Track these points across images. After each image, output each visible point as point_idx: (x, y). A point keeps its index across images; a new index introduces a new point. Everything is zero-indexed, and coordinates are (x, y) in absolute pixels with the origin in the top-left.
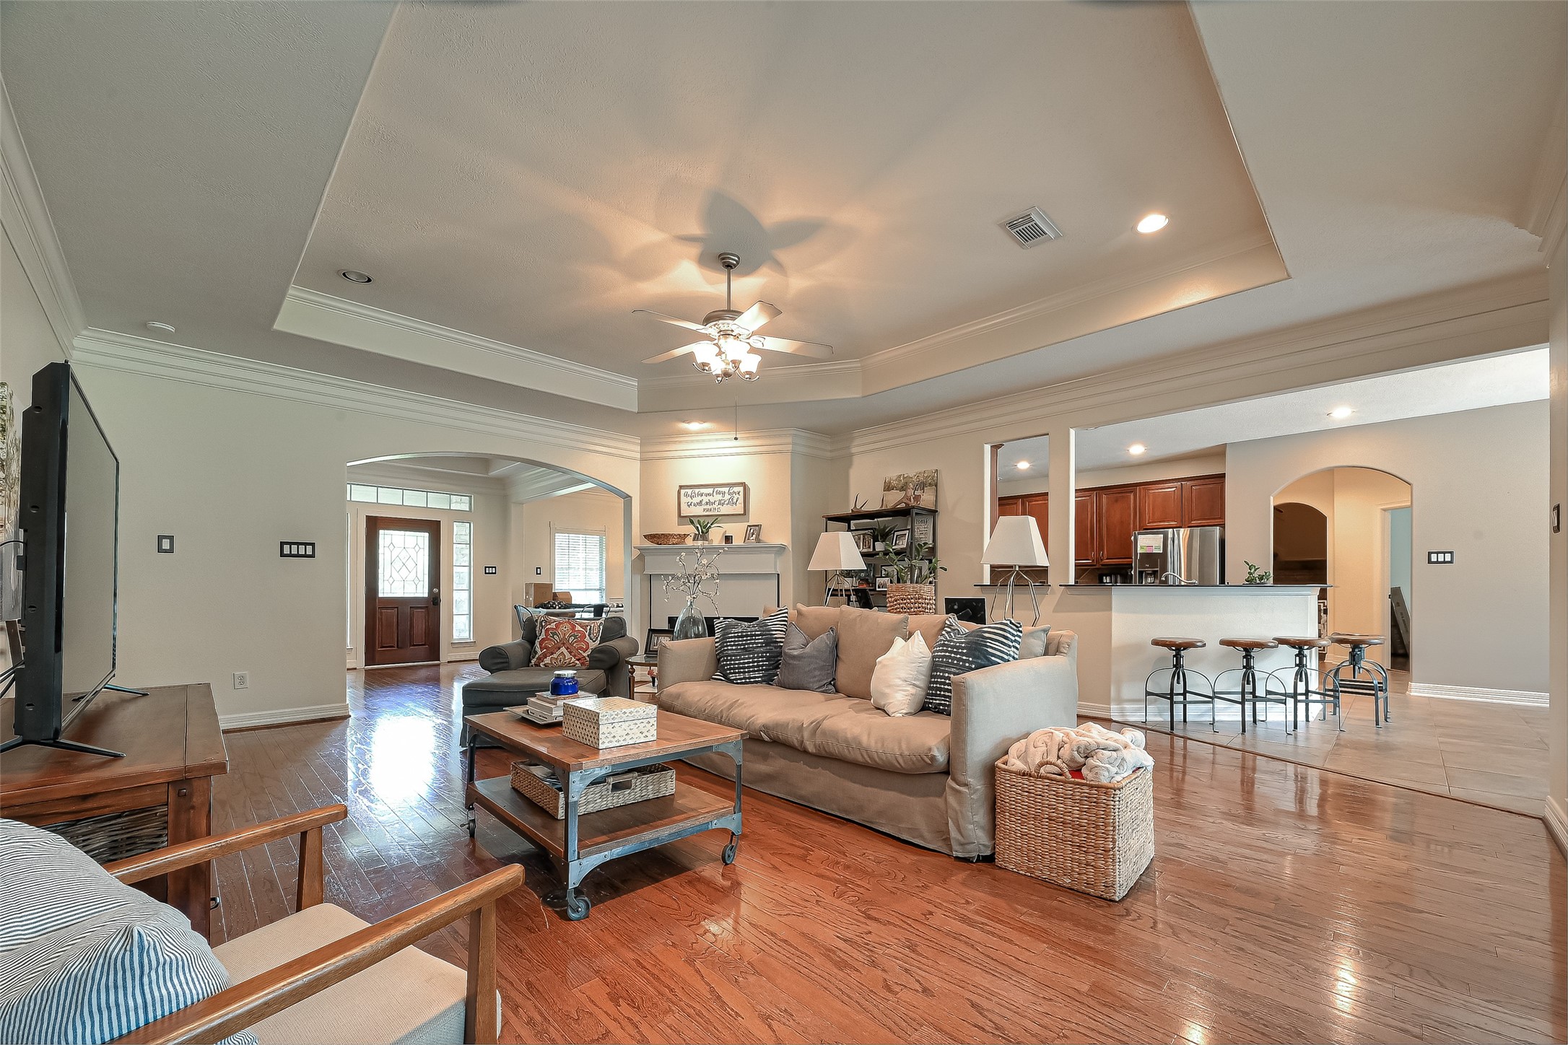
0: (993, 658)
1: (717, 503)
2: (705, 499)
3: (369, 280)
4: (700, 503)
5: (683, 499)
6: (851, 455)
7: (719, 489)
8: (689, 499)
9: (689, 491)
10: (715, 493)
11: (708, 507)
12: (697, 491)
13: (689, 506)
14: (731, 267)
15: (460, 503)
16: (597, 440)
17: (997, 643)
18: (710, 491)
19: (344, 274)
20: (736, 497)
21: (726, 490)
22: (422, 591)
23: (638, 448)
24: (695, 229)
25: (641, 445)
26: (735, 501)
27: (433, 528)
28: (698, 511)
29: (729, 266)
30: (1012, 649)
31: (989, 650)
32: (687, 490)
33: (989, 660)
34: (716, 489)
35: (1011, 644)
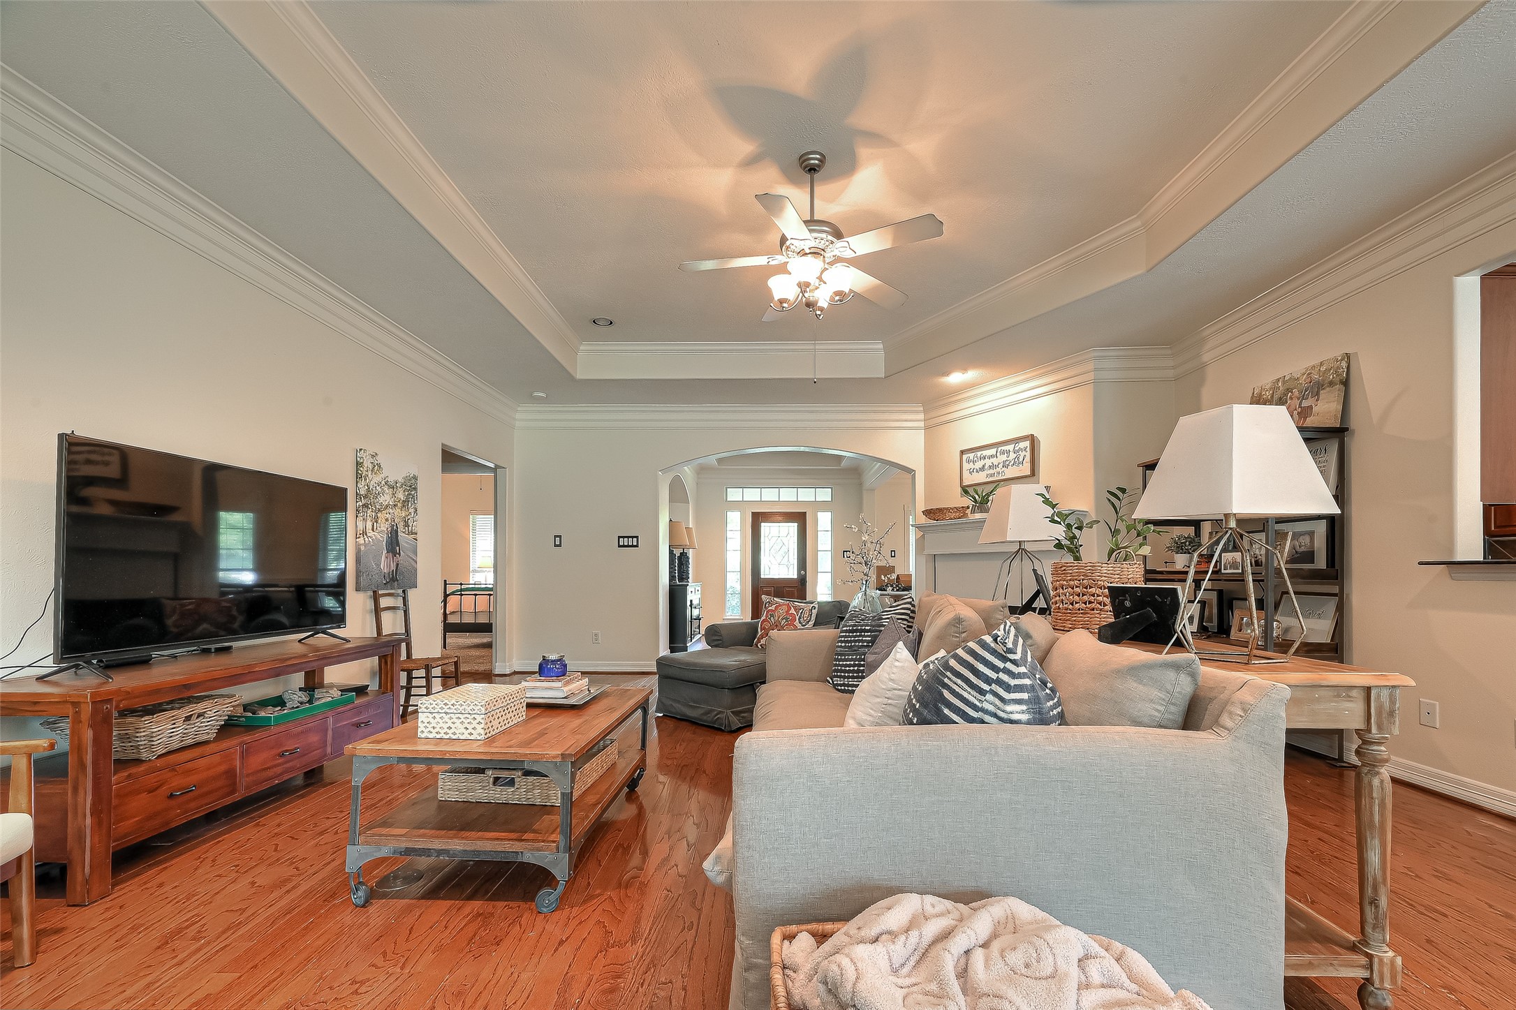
0: (946, 711)
1: (1001, 466)
2: (988, 462)
3: (611, 323)
4: (982, 469)
5: (966, 466)
6: (1203, 367)
7: (1003, 448)
8: (972, 465)
9: (971, 456)
10: (998, 454)
11: (991, 471)
12: (979, 454)
13: (970, 473)
14: (815, 170)
15: (824, 495)
16: (886, 416)
17: (959, 682)
18: (993, 451)
19: (594, 321)
20: (1022, 454)
21: (1010, 447)
22: (792, 574)
23: (921, 416)
24: (746, 148)
25: (925, 412)
26: (1021, 460)
27: (799, 518)
28: (981, 477)
29: (812, 170)
30: (989, 697)
31: (946, 693)
32: (968, 455)
33: (939, 712)
34: (1000, 449)
35: (986, 687)
